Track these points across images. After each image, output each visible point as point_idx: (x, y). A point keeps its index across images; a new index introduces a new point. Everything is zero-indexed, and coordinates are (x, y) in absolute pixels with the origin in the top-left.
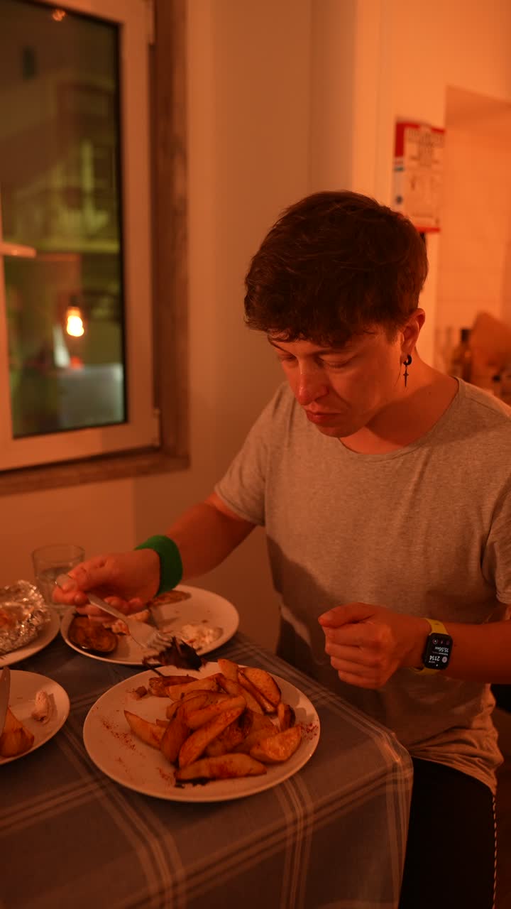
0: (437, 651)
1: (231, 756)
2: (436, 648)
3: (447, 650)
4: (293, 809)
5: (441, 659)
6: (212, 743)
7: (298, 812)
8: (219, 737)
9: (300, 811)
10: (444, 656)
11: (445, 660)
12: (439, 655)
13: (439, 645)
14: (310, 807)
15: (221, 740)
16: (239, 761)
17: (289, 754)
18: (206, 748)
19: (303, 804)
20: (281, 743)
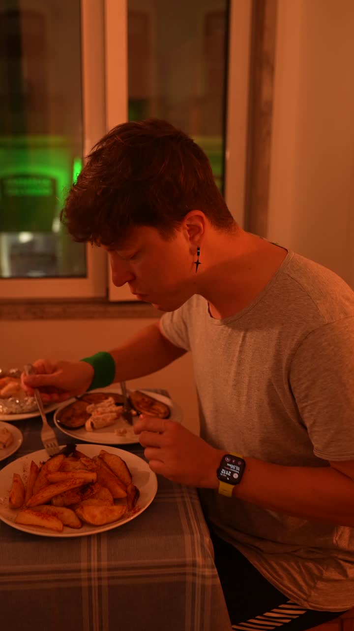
0: (229, 467)
1: (64, 510)
2: (228, 464)
3: (238, 468)
4: (89, 560)
5: (232, 474)
6: (56, 496)
7: (92, 563)
8: (61, 495)
9: (94, 564)
10: (235, 472)
11: (236, 476)
12: (231, 471)
13: (231, 463)
14: (104, 564)
15: (62, 496)
16: (69, 515)
17: (104, 522)
18: (52, 498)
19: (99, 560)
20: (102, 513)
